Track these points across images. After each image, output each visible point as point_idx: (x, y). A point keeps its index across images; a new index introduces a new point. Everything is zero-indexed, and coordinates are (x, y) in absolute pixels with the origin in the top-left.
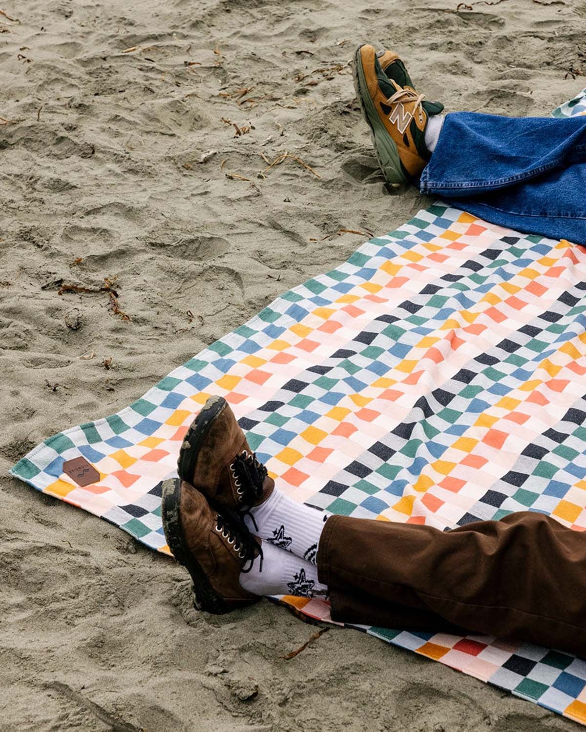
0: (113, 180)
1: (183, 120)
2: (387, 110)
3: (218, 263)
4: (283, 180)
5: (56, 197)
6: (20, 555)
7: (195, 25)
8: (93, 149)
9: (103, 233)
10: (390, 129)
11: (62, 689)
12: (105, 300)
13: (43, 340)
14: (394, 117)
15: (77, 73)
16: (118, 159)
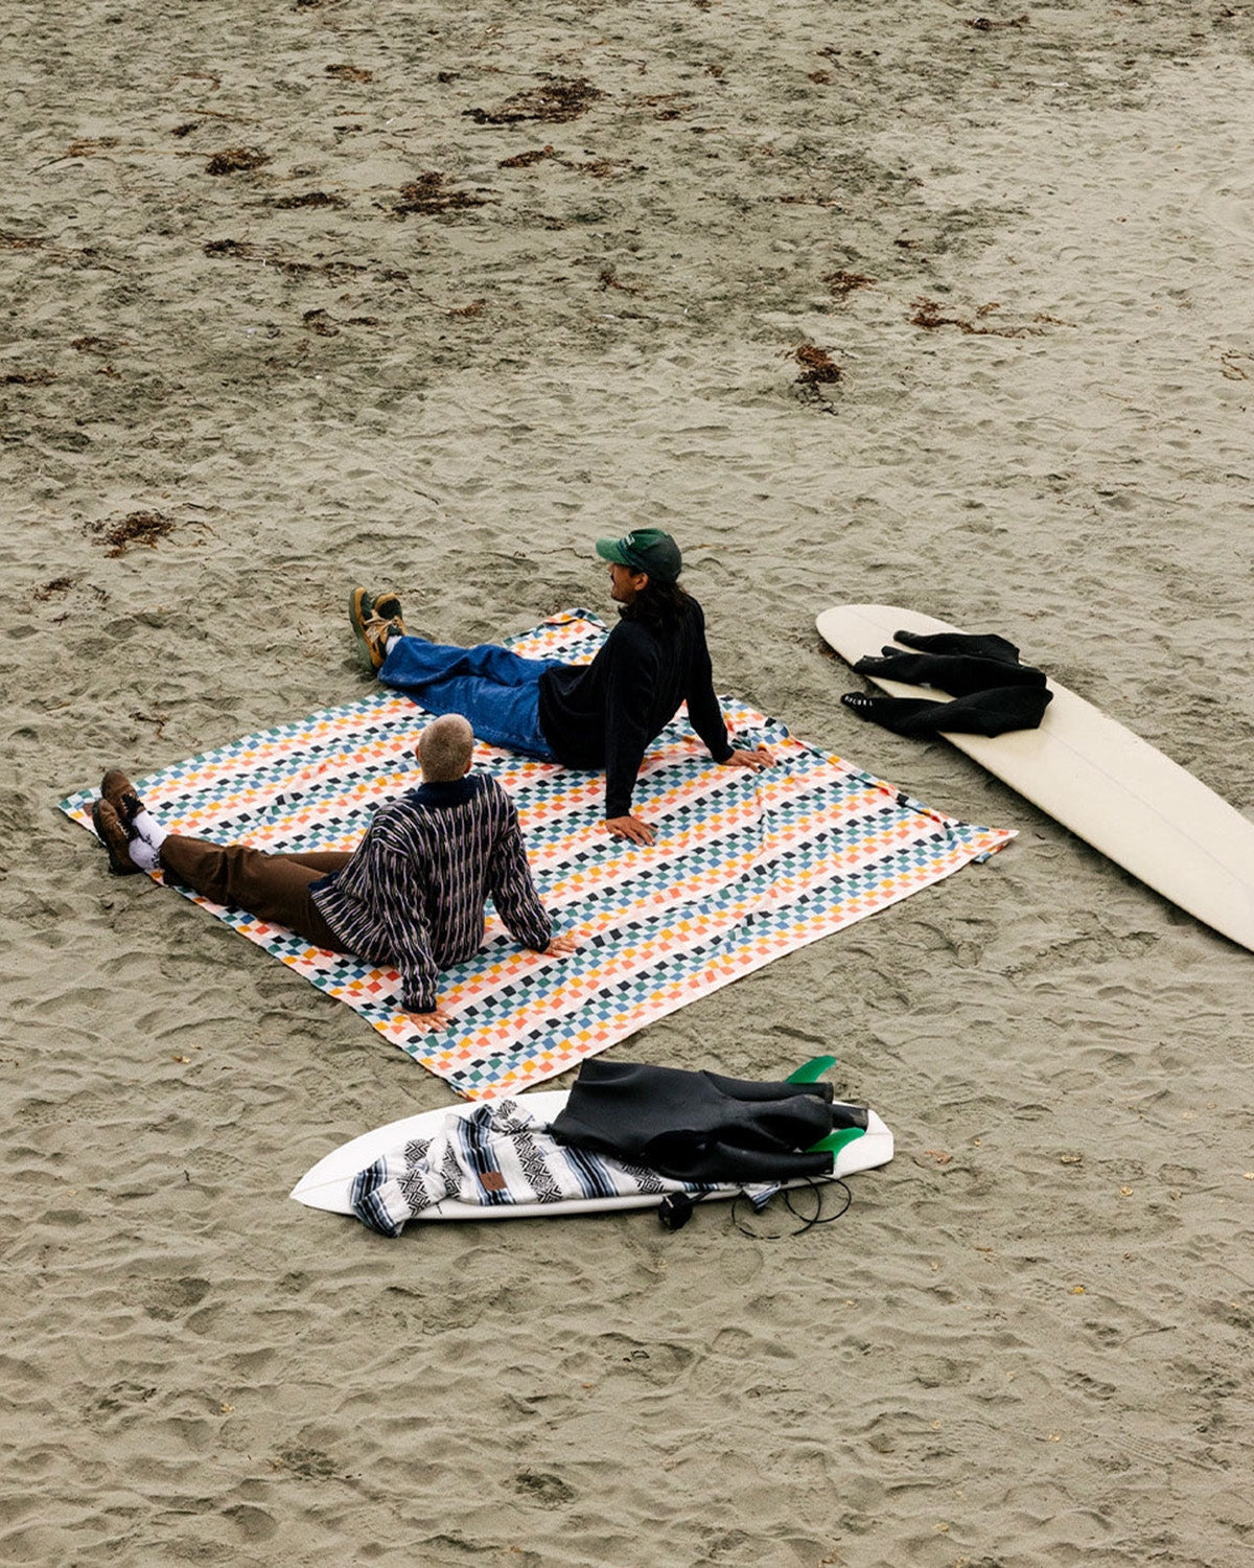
0: (209, 656)
1: (275, 620)
2: (366, 627)
3: (230, 713)
4: (307, 668)
5: (169, 664)
6: (44, 842)
7: (329, 551)
8: (206, 635)
9: (181, 688)
10: (366, 640)
11: (31, 893)
12: (156, 727)
13: (115, 745)
14: (368, 633)
15: (231, 580)
16: (218, 643)
